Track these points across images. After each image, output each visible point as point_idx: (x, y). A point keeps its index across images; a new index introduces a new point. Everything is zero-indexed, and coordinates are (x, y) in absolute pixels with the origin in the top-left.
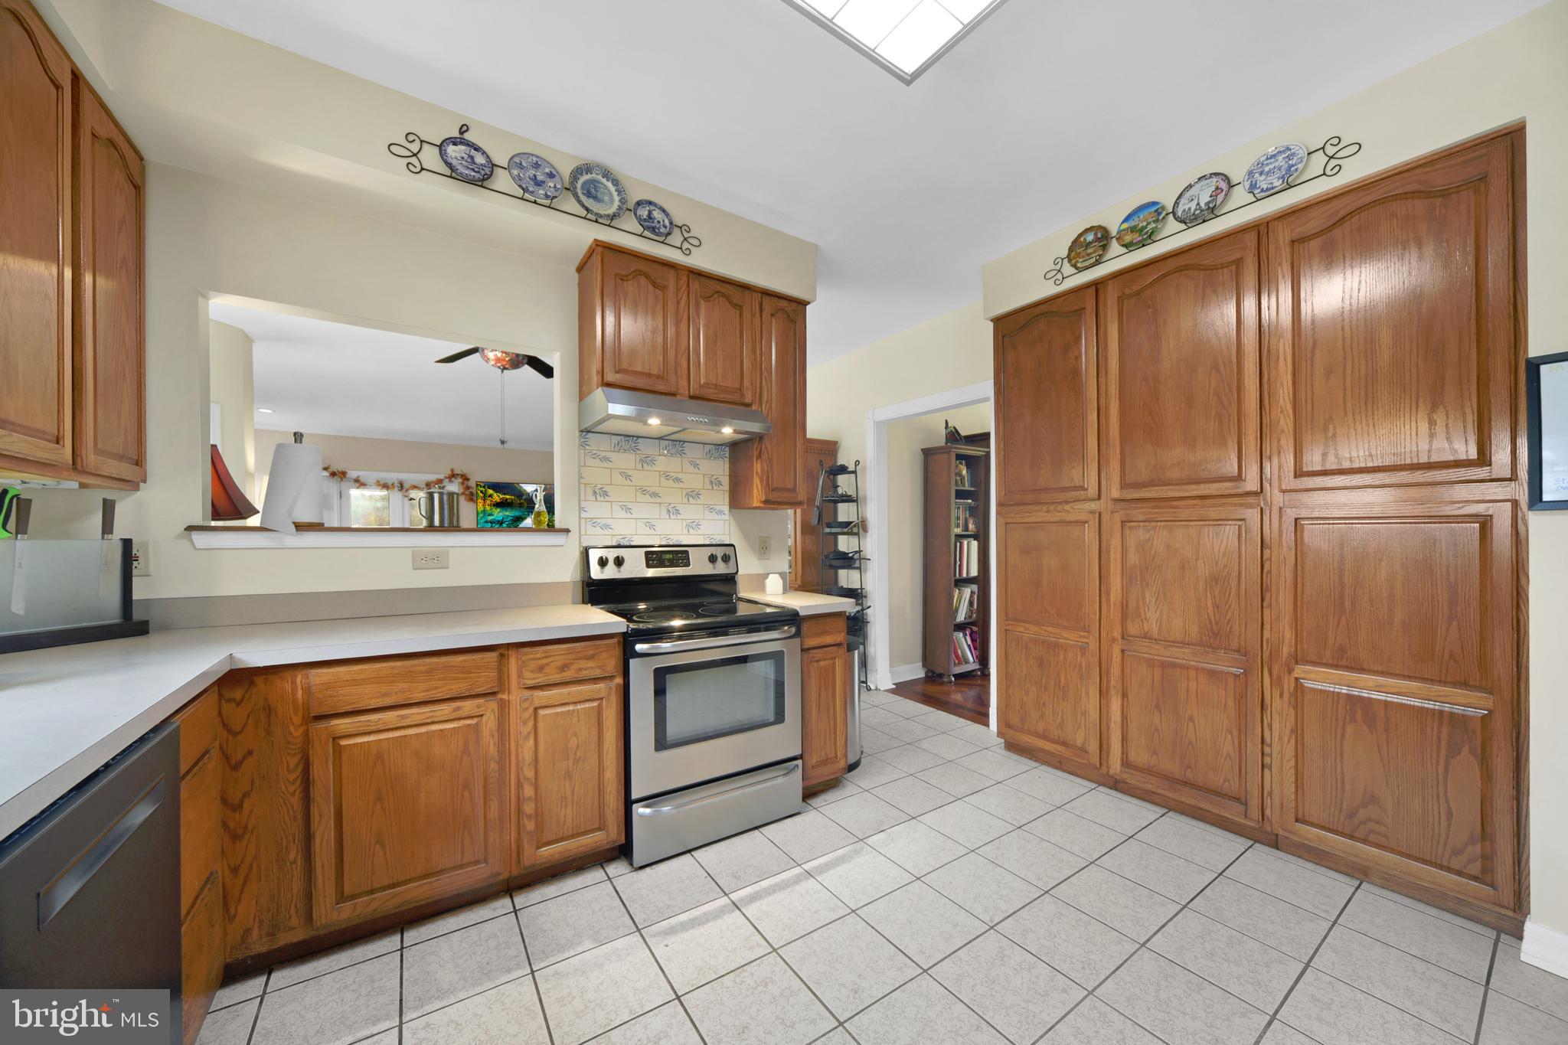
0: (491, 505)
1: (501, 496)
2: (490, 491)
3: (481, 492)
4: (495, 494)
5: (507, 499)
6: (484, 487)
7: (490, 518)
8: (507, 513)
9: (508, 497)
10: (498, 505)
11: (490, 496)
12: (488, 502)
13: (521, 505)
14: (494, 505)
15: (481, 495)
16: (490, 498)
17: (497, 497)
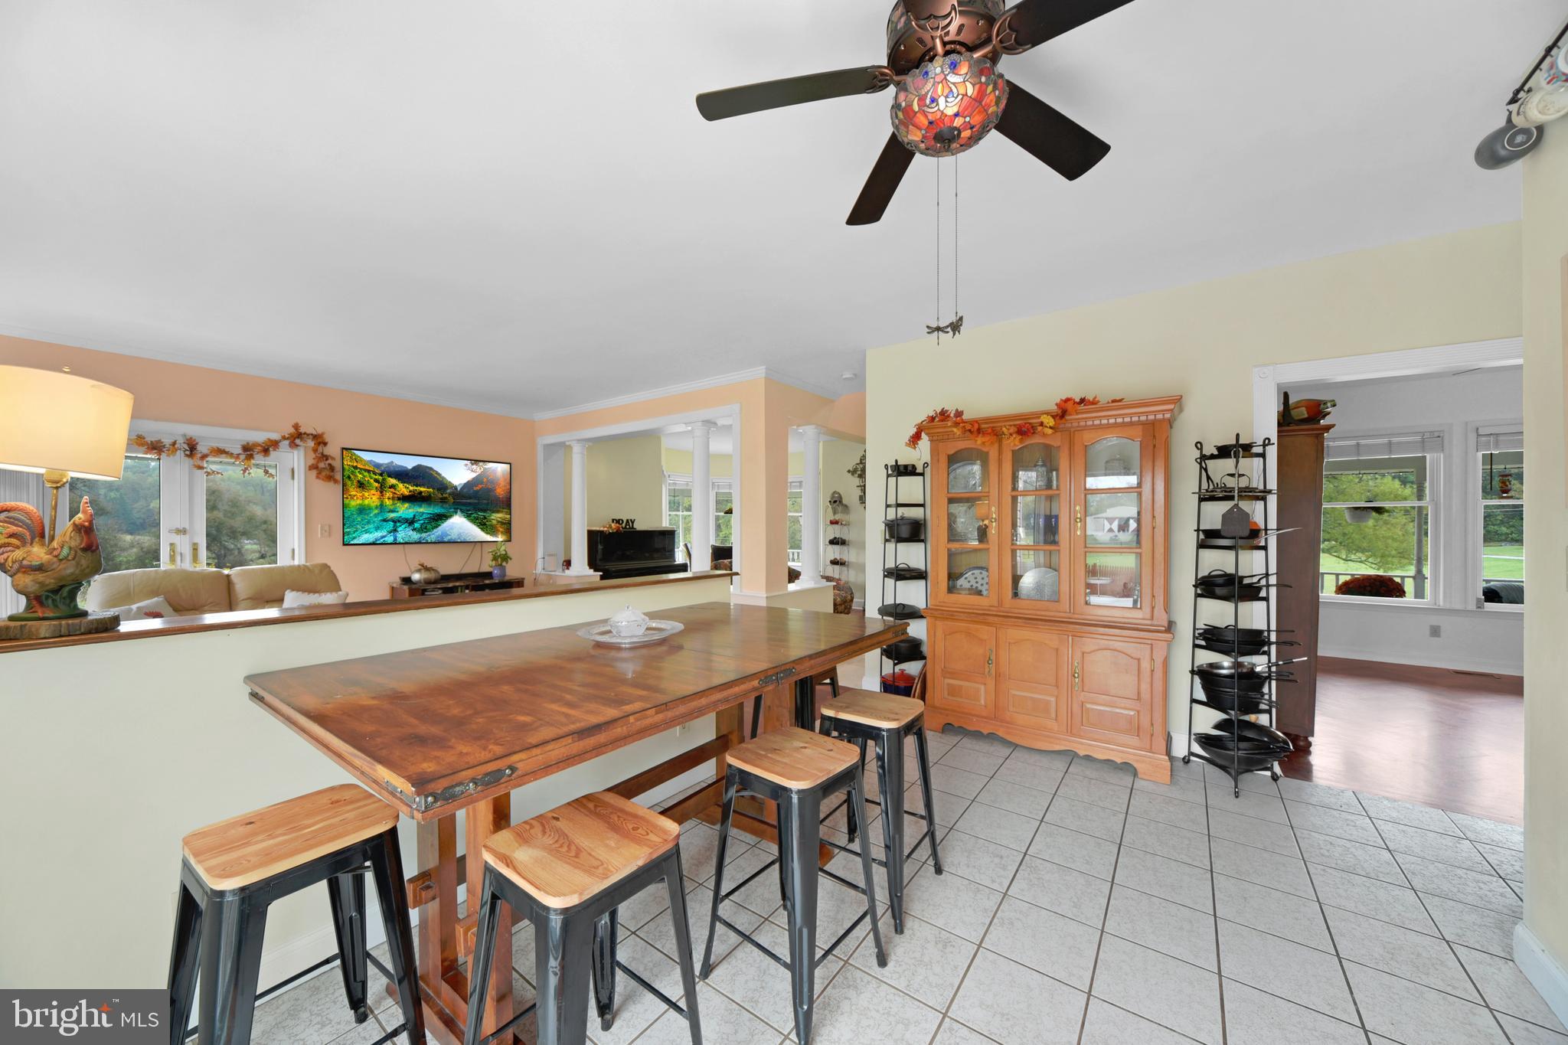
0: (393, 498)
1: (411, 488)
2: (393, 481)
3: (376, 481)
4: (401, 486)
5: (421, 492)
6: (381, 475)
7: (392, 515)
8: (421, 510)
9: (422, 489)
10: (404, 499)
11: (392, 487)
12: (388, 494)
13: (443, 501)
14: (399, 499)
15: (376, 484)
16: (392, 490)
17: (403, 489)
